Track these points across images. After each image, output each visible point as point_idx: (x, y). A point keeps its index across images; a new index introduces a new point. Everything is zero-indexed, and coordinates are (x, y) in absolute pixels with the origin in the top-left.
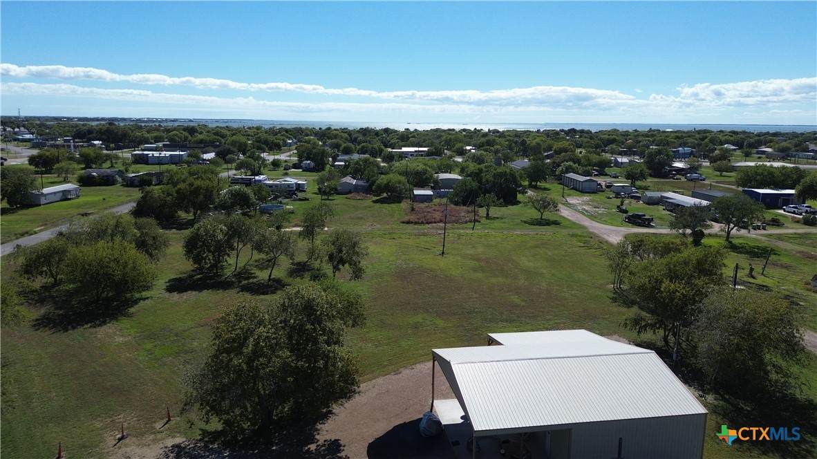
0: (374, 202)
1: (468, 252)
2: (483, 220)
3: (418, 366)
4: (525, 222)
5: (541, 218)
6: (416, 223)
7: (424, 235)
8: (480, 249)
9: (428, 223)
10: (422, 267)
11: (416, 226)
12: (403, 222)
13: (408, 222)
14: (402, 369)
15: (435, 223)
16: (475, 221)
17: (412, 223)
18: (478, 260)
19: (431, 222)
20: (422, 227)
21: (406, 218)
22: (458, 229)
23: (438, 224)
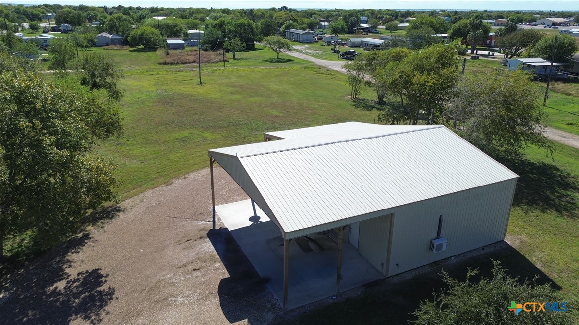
0: (131, 51)
1: (223, 81)
2: (231, 61)
3: (191, 175)
4: (266, 61)
5: (278, 58)
6: (172, 64)
7: (181, 71)
8: (234, 79)
9: (182, 63)
10: (182, 93)
11: (173, 66)
12: (160, 64)
13: (165, 63)
14: (174, 180)
15: (189, 63)
16: (224, 61)
17: (168, 63)
18: (234, 86)
19: (186, 63)
20: (178, 66)
21: (162, 61)
22: (211, 66)
23: (193, 64)
